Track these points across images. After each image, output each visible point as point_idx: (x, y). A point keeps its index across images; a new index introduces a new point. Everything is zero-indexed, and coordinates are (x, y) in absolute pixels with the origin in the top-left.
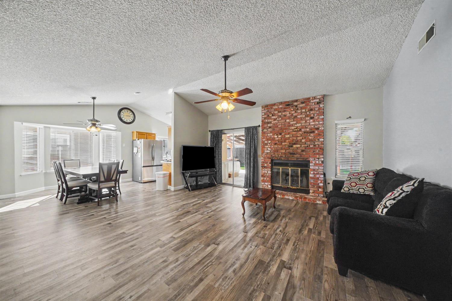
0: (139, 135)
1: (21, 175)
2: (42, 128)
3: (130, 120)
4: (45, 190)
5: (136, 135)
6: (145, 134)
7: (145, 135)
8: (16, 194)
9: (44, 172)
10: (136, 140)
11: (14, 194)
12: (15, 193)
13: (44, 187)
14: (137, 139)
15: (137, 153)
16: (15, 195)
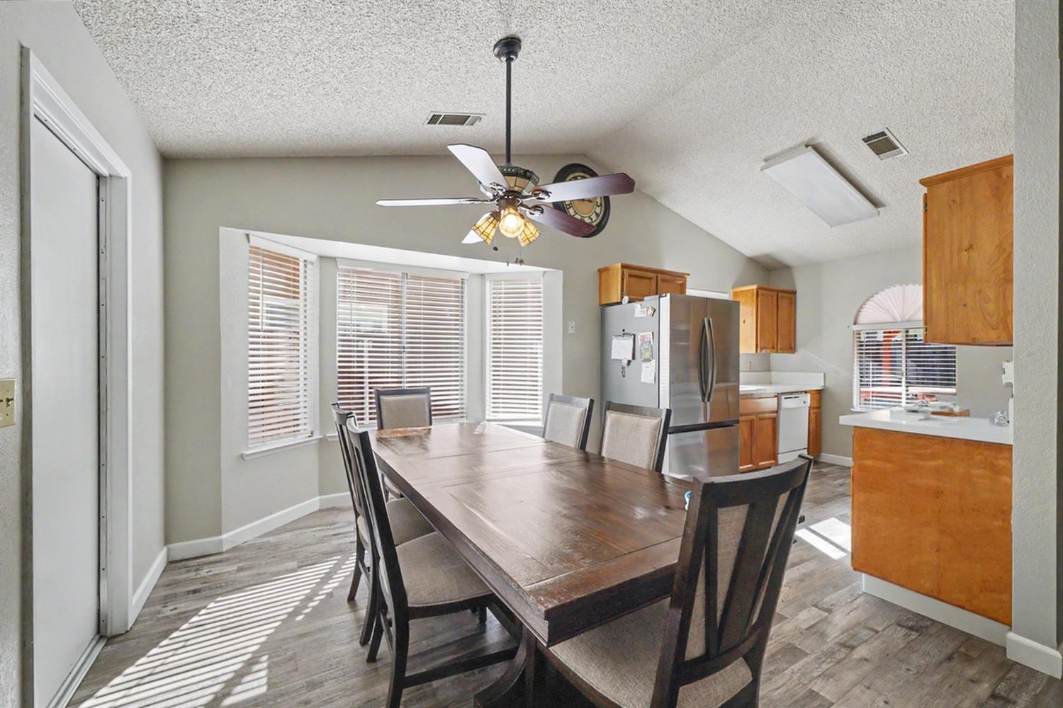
0: (633, 280)
1: (242, 456)
2: (312, 263)
3: (594, 217)
4: (320, 511)
5: (623, 279)
6: (650, 275)
7: (650, 279)
8: (224, 536)
9: (317, 436)
10: (620, 303)
11: (219, 538)
12: (220, 533)
13: (318, 498)
14: (626, 299)
15: (629, 362)
16: (221, 542)
